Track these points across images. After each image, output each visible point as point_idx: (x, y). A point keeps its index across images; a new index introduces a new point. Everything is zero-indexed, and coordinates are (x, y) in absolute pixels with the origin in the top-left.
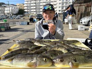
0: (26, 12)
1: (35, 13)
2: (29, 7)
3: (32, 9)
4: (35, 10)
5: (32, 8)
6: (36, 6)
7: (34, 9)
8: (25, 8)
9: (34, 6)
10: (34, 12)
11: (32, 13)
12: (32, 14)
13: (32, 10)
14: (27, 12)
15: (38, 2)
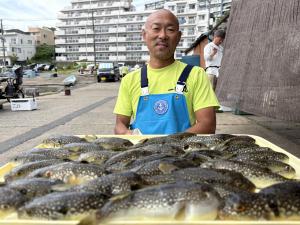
0: (60, 55)
1: (92, 58)
2: (71, 36)
3: (80, 45)
4: (91, 49)
5: (82, 41)
6: (93, 36)
7: (89, 45)
8: (57, 42)
9: (89, 36)
10: (90, 54)
11: (81, 58)
12: (86, 60)
13: (82, 50)
14: (65, 55)
15: (102, 22)
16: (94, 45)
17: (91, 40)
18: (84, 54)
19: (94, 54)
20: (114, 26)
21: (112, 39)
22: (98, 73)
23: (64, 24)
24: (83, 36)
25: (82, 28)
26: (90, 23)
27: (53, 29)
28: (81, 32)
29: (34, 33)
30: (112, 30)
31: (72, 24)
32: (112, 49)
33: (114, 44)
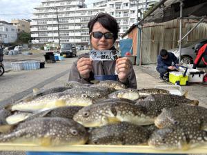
0: (34, 38)
1: (57, 41)
2: (42, 25)
3: (48, 32)
4: (56, 35)
5: (50, 29)
6: (58, 25)
7: (55, 32)
8: (32, 30)
9: (55, 25)
10: (55, 38)
11: (49, 41)
12: (51, 43)
13: (50, 35)
14: (38, 39)
15: (64, 16)
16: (59, 31)
17: (56, 28)
18: (51, 38)
19: (59, 38)
20: (72, 18)
21: (71, 28)
22: (61, 51)
23: (37, 17)
24: (51, 25)
25: (50, 19)
26: (55, 16)
27: (29, 21)
28: (49, 22)
29: (16, 24)
30: (70, 21)
31: (43, 17)
32: (71, 34)
33: (73, 31)
